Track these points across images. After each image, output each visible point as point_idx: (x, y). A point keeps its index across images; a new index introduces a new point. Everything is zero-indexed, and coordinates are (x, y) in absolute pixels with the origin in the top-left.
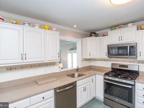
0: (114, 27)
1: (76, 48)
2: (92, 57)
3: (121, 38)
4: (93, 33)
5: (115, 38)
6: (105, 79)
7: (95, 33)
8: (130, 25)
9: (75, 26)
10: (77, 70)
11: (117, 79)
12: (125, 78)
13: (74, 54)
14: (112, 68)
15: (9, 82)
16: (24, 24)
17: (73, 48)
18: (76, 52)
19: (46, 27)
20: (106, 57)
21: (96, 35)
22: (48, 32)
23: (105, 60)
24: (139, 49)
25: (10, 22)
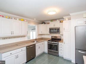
0: (52, 20)
1: (35, 29)
2: (42, 33)
3: (54, 25)
4: (43, 23)
5: (52, 25)
6: (48, 43)
7: (44, 22)
8: (58, 20)
9: (35, 19)
10: (36, 39)
11: (52, 42)
12: (56, 42)
13: (34, 32)
14: (52, 38)
15: (4, 45)
16: (12, 18)
17: (34, 29)
18: (35, 31)
19: (22, 20)
20: (49, 33)
21: (45, 23)
22: (23, 22)
23: (49, 35)
24: (61, 30)
25: (6, 18)
